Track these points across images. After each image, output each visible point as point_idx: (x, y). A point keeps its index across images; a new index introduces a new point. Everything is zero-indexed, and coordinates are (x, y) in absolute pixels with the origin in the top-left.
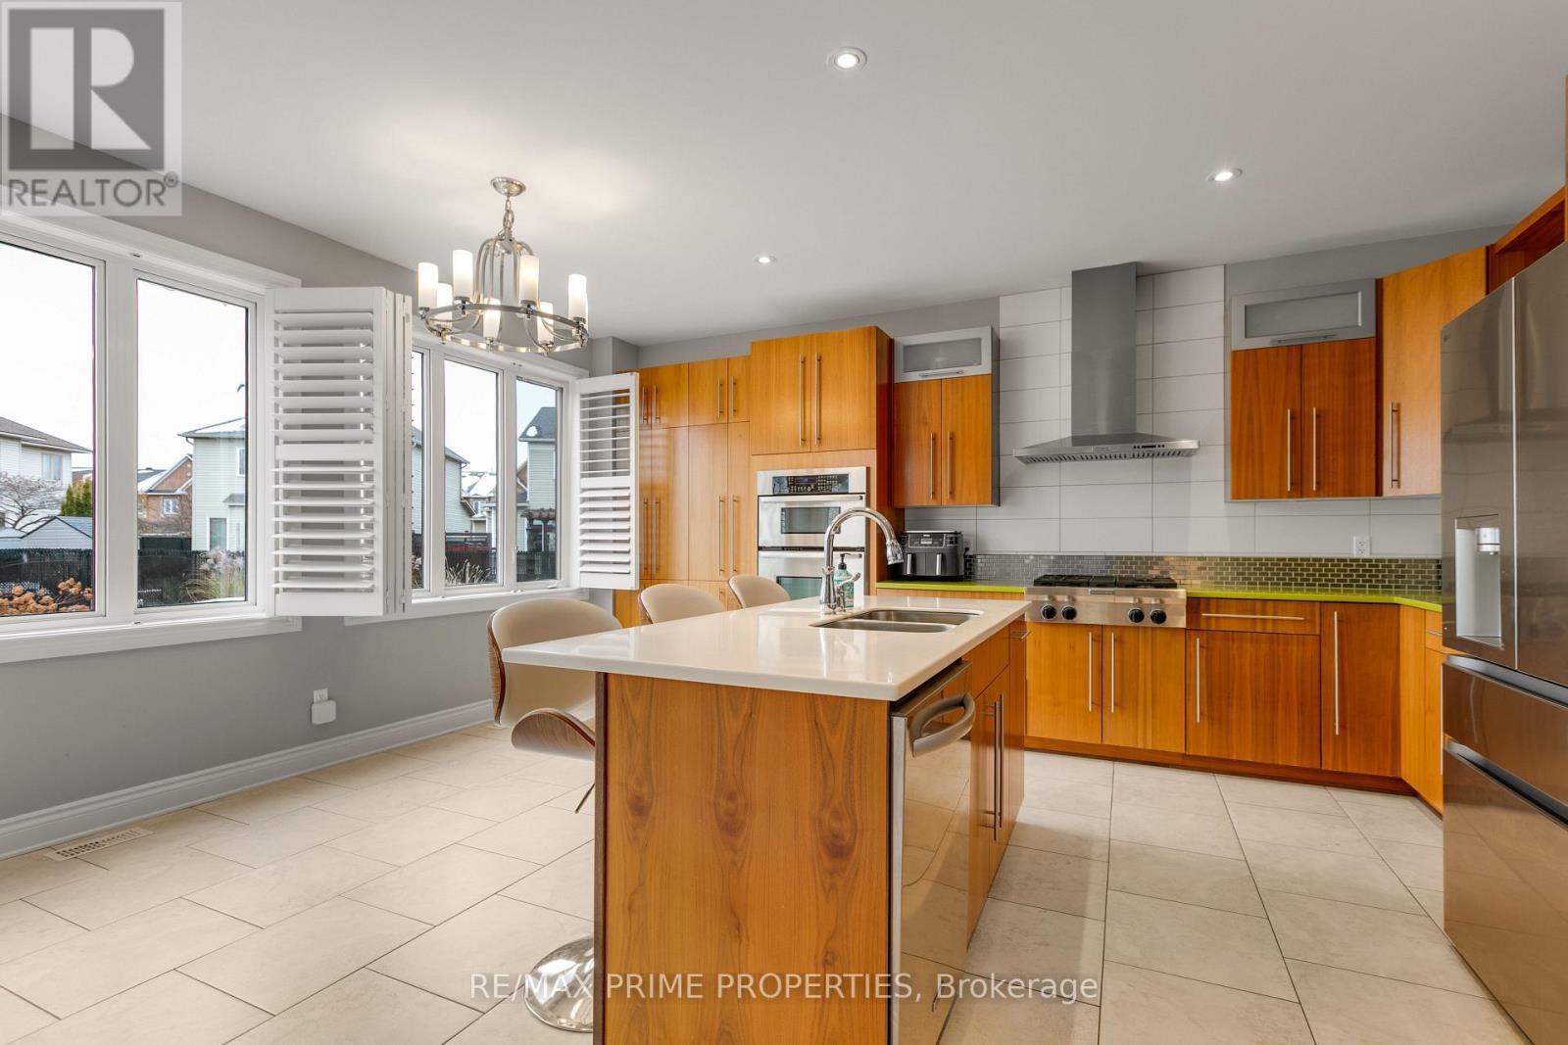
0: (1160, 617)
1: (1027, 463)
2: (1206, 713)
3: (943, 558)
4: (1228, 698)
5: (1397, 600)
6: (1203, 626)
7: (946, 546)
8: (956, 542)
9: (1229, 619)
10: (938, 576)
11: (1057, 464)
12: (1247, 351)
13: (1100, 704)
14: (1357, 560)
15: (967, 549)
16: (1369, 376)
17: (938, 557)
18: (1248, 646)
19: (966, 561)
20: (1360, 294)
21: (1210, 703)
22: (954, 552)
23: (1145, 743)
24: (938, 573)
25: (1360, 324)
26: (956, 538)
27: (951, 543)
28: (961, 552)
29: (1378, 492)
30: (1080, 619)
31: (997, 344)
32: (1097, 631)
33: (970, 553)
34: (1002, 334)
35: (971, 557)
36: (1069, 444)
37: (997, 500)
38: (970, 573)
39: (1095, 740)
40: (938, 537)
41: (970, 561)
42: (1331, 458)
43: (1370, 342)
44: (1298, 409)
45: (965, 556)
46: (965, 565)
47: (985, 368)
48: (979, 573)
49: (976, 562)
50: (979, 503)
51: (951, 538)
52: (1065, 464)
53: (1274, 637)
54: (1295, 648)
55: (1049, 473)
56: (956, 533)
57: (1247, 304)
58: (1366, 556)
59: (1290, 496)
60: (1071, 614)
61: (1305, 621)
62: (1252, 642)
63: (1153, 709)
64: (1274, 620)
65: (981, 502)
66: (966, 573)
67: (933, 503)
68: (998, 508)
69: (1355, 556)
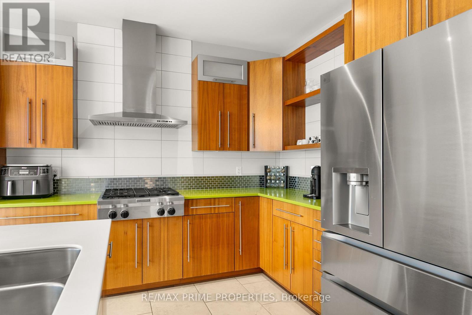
0: (172, 212)
1: (95, 124)
2: (192, 256)
3: (38, 182)
4: (201, 247)
5: (259, 194)
6: (190, 214)
7: (40, 175)
8: (47, 172)
9: (201, 209)
10: (34, 196)
11: (112, 127)
12: (204, 81)
13: (141, 263)
14: (237, 177)
15: (55, 176)
16: (245, 101)
17: (34, 183)
18: (209, 220)
19: (54, 183)
20: (243, 66)
21: (193, 251)
22: (46, 179)
23: (164, 278)
24: (33, 193)
25: (243, 79)
26: (47, 169)
27: (44, 172)
28: (51, 177)
29: (248, 150)
30: (131, 217)
31: (76, 52)
32: (140, 222)
33: (56, 178)
34: (79, 46)
35: (57, 180)
36: (121, 116)
37: (76, 145)
38: (58, 190)
39: (139, 283)
40: (33, 169)
41: (57, 183)
42: (234, 134)
43: (246, 87)
44: (223, 111)
45: (54, 180)
46: (54, 185)
47: (69, 62)
48: (63, 190)
49: (61, 183)
50: (64, 147)
51: (44, 170)
52: (117, 127)
53: (218, 215)
54: (226, 218)
55: (108, 131)
56: (47, 166)
57: (204, 60)
58: (240, 175)
59: (220, 150)
60: (125, 215)
61: (230, 206)
62: (210, 218)
63: (168, 259)
64: (218, 207)
65: (66, 146)
66: (54, 191)
67: (29, 146)
68: (77, 150)
69: (237, 175)
